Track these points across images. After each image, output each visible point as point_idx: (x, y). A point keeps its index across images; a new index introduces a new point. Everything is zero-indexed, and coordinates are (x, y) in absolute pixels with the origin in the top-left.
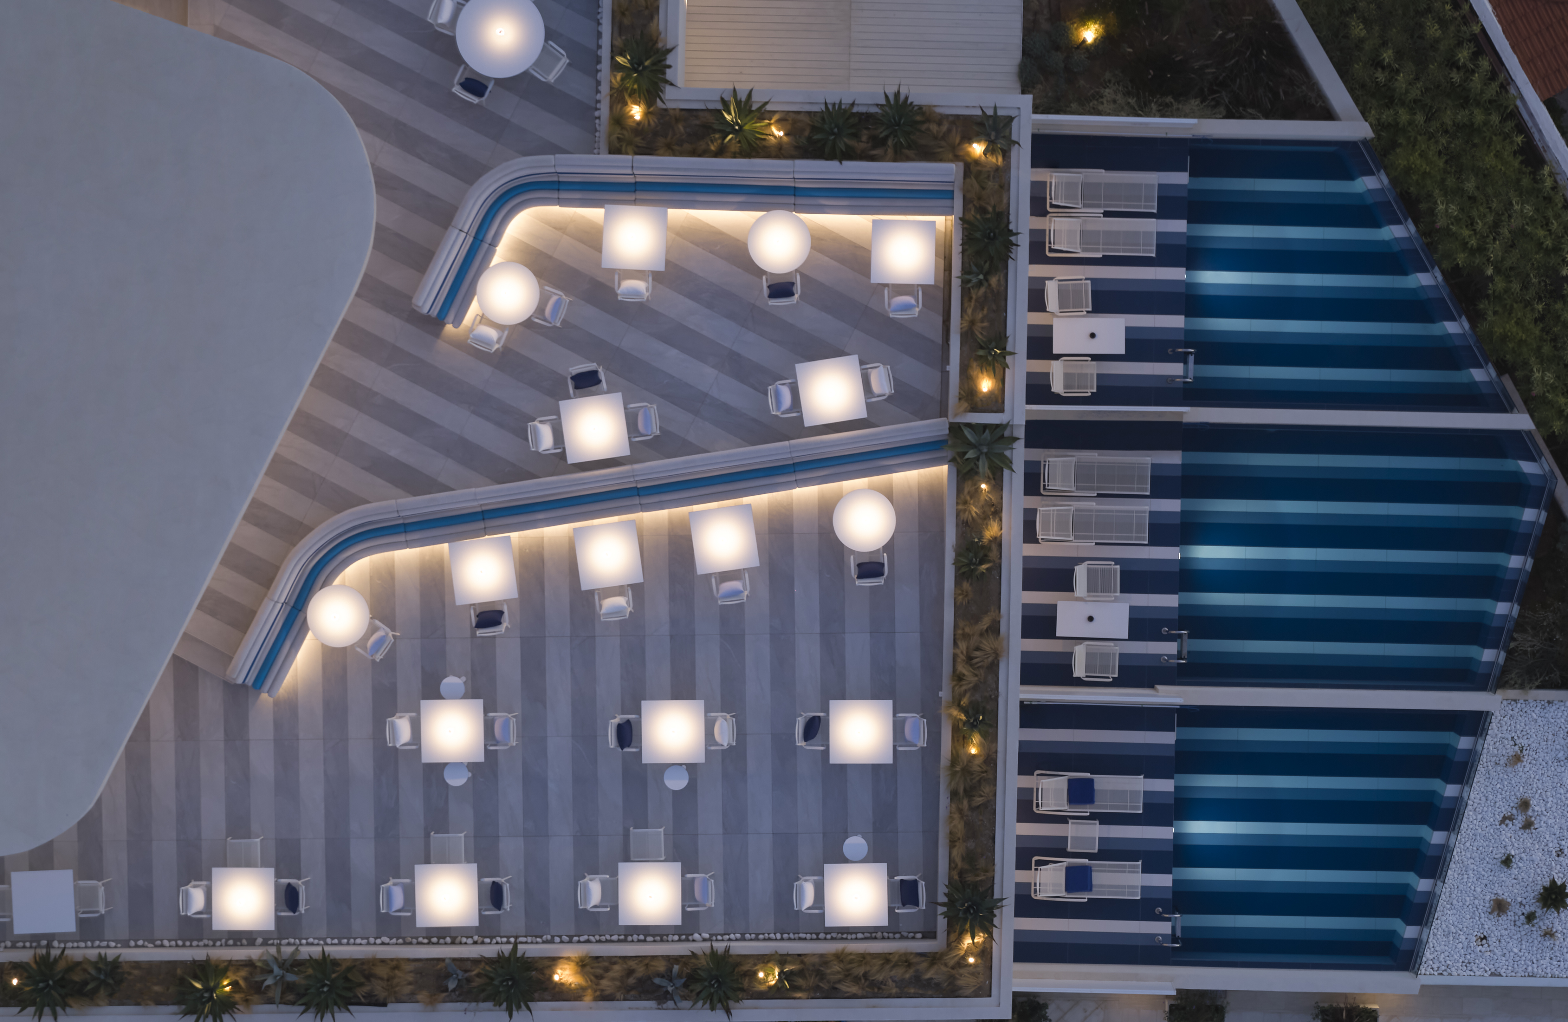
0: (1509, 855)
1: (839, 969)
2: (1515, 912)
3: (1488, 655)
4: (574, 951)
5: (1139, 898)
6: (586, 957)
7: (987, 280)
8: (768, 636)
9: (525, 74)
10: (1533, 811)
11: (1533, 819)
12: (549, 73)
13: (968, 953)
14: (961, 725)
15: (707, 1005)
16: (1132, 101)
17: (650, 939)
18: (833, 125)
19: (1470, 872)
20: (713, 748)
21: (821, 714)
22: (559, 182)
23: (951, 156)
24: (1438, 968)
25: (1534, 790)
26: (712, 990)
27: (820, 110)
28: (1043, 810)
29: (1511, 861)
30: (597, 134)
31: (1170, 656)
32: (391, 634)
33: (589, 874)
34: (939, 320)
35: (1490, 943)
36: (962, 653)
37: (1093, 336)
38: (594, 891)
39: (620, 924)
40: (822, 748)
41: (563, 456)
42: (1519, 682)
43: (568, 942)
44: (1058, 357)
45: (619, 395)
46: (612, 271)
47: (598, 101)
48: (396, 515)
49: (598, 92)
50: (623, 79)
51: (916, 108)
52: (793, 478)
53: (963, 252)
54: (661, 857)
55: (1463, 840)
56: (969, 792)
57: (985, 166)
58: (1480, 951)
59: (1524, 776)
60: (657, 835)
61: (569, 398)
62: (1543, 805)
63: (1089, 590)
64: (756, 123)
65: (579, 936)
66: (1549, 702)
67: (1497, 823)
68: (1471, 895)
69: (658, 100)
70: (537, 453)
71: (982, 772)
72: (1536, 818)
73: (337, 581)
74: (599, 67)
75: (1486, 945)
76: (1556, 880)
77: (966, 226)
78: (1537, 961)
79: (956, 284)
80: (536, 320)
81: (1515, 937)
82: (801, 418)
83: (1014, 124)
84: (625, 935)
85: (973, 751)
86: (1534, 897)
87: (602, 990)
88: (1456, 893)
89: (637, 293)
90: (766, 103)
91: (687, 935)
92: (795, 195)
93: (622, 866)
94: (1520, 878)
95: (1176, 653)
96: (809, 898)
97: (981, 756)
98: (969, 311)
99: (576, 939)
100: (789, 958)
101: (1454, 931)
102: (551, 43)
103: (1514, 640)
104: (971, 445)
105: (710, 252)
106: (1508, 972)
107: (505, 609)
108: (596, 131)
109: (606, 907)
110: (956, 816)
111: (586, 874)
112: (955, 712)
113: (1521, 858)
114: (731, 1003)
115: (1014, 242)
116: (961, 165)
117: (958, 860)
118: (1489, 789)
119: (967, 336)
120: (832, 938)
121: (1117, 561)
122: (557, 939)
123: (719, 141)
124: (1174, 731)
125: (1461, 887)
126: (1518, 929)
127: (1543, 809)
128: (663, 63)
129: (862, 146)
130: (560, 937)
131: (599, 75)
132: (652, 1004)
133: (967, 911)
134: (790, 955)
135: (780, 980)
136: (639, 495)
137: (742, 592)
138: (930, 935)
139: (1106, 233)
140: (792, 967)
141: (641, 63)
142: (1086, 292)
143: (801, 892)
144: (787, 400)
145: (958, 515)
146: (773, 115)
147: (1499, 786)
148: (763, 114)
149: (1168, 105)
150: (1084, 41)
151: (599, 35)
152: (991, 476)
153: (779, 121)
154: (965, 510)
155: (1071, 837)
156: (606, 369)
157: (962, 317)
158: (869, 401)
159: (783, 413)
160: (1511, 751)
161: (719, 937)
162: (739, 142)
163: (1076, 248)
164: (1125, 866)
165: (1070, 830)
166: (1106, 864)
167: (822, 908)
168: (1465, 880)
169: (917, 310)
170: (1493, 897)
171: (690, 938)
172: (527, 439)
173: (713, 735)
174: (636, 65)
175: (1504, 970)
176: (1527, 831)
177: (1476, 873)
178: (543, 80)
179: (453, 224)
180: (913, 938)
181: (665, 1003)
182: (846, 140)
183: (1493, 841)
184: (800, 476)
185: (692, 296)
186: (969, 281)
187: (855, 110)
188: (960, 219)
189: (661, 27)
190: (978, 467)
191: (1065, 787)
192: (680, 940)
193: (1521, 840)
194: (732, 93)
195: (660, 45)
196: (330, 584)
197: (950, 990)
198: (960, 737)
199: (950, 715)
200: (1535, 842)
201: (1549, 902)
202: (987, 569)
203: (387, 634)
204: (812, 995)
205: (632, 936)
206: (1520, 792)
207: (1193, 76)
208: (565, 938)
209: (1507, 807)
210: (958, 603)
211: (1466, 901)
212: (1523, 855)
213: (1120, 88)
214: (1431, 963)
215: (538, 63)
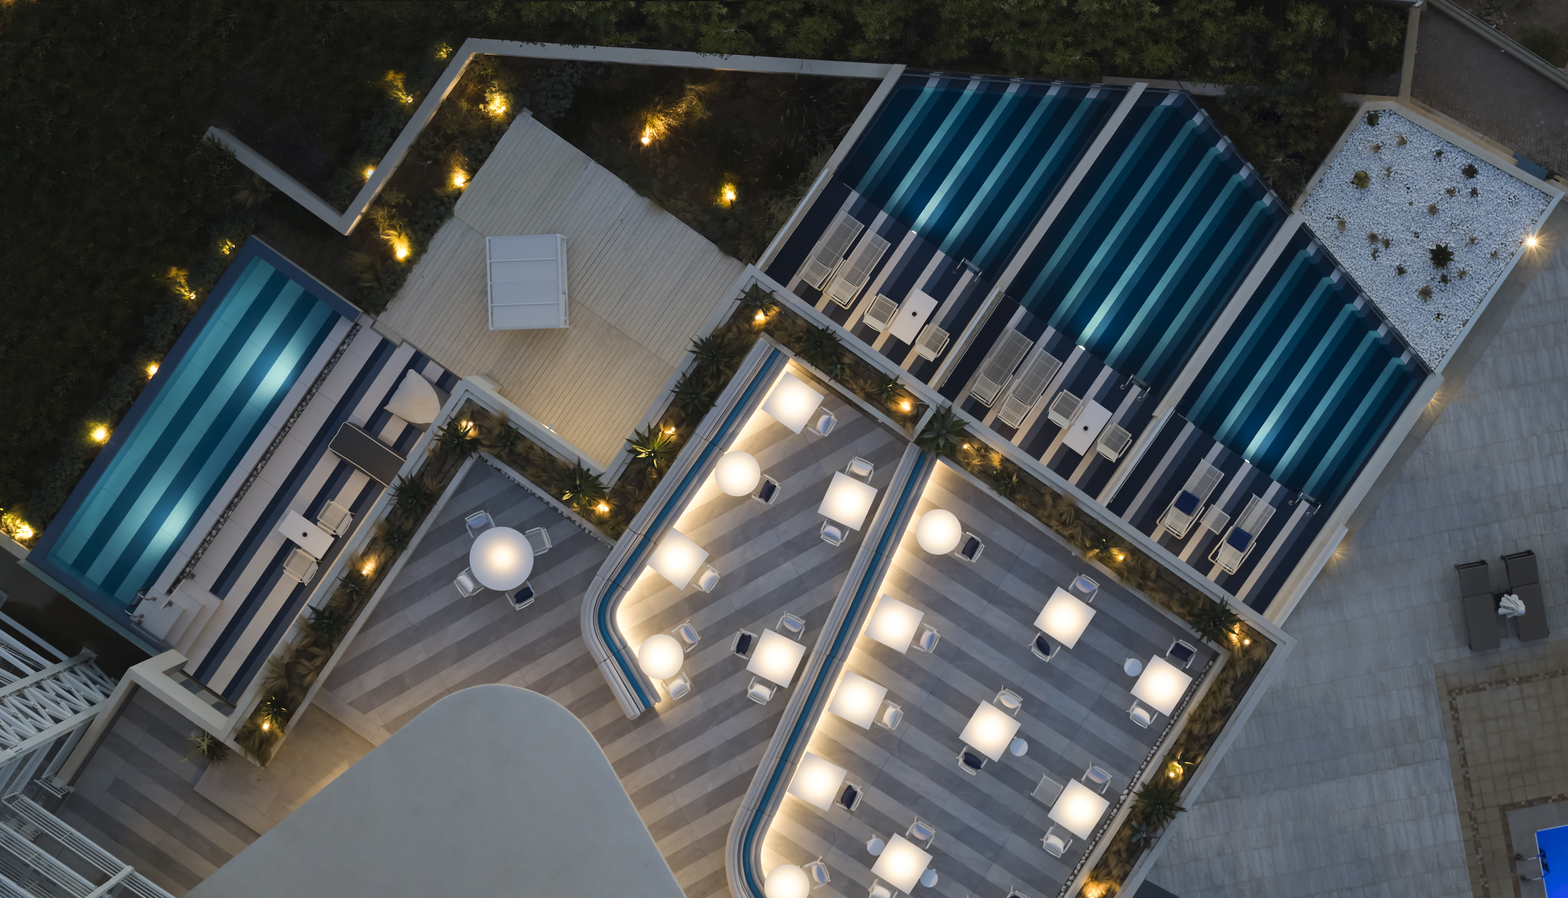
0: (1398, 267)
1: (1199, 726)
2: (1435, 286)
3: (1267, 200)
4: (1083, 877)
5: (1275, 510)
6: (1091, 873)
7: (843, 364)
8: (970, 635)
9: (536, 559)
10: (1380, 234)
11: (1385, 238)
12: (544, 544)
13: (1241, 641)
14: (1100, 555)
15: (1169, 819)
16: (788, 198)
17: (1105, 827)
18: (690, 396)
19: (1393, 297)
20: (1016, 714)
21: (1039, 635)
22: (613, 582)
23: (754, 336)
24: (1438, 355)
25: (1368, 225)
26: (1162, 811)
27: (674, 397)
28: (1183, 535)
29: (1402, 268)
30: (599, 539)
31: (1140, 394)
32: (818, 862)
33: (1043, 838)
34: (847, 407)
35: (1444, 314)
36: (1057, 526)
37: (914, 314)
38: (1054, 842)
39: (1085, 839)
40: (1059, 648)
41: (780, 688)
42: (1296, 192)
43: (1075, 878)
44: (913, 343)
45: (766, 630)
46: (689, 585)
47: (580, 525)
48: (749, 812)
49: (574, 522)
50: (578, 504)
51: (711, 339)
52: (884, 558)
53: (816, 367)
54: (1061, 788)
55: (1370, 289)
56: (1145, 576)
57: (774, 320)
58: (1445, 323)
59: (1355, 226)
60: (1046, 781)
61: (748, 661)
62: (1380, 226)
63: (1067, 418)
64: (657, 440)
65: (1076, 869)
66: (1320, 181)
67: (1374, 261)
68: (1406, 306)
69: (604, 490)
70: (768, 703)
71: (1138, 561)
72: (1386, 236)
73: (765, 873)
74: (559, 512)
75: (1444, 317)
76: (1432, 248)
77: (802, 355)
78: (1473, 292)
79: (833, 383)
80: (688, 650)
81: (1450, 296)
82: (852, 530)
83: (760, 285)
84: (1093, 841)
85: (1121, 557)
86: (1433, 269)
87: (1118, 877)
88: (1399, 314)
89: (712, 580)
90: (649, 426)
91: (1118, 802)
92: (715, 445)
93: (1051, 815)
94: (1416, 269)
95: (1140, 389)
96: (1145, 715)
97: (1127, 555)
98: (855, 387)
99: (1076, 872)
100: (1173, 752)
101: (1422, 331)
102: (527, 532)
103: (1268, 178)
104: (936, 438)
105: (715, 518)
106: (1468, 314)
107: (849, 783)
108: (597, 538)
109: (1069, 841)
110: (1154, 594)
111: (1041, 840)
112: (1091, 554)
113: (1405, 261)
114: (1177, 804)
115: (831, 332)
116: (763, 333)
117: (1181, 610)
118: (1349, 253)
119: (869, 398)
120: (1178, 716)
121: (1060, 389)
122: (1069, 883)
123: (653, 470)
124: (1187, 422)
125: (1398, 309)
126: (1446, 291)
127: (1383, 228)
128: (584, 472)
129: (713, 386)
130: (1068, 880)
131: (564, 515)
132: (1146, 852)
133: (1215, 625)
134: (1171, 749)
135: (1183, 765)
136: (833, 658)
137: (933, 634)
138: (1215, 656)
139: (856, 265)
140: (1180, 754)
141: (576, 487)
142: (884, 300)
143: (1137, 718)
144: (836, 532)
145: (973, 474)
146: (659, 426)
147: (1351, 246)
148: (654, 432)
149: (805, 178)
150: (732, 201)
151: (540, 499)
152: (962, 438)
153: (665, 426)
154: (973, 468)
155: (1211, 527)
156: (744, 627)
157: (855, 393)
158: (869, 482)
159: (842, 539)
160: (1334, 224)
161: (1132, 784)
162: (661, 458)
163: (855, 289)
164: (1250, 506)
165: (1207, 524)
166: (1241, 517)
167: (1156, 711)
168: (1395, 304)
169: (833, 417)
170: (1417, 293)
171: (1121, 802)
172: (755, 703)
173: (1007, 708)
174: (575, 490)
175: (1466, 316)
176: (1390, 246)
177: (1395, 294)
178: (547, 551)
179: (597, 663)
180: (1210, 667)
181: (1151, 844)
182: (703, 394)
183: (1383, 271)
184: (886, 553)
185: (734, 547)
186: (837, 375)
187: (688, 376)
188: (795, 355)
189: (563, 459)
190: (952, 443)
191: (1177, 511)
192: (1118, 809)
193: (1393, 253)
194: (628, 442)
195: (571, 467)
196: (765, 879)
197: (1256, 667)
198: (1107, 560)
199: (1091, 558)
200: (1400, 246)
201: (1442, 262)
202: (1017, 478)
203: (817, 864)
204: (1205, 752)
205: (1096, 836)
206: (1364, 235)
207: (797, 151)
208: (1071, 878)
209: (1367, 249)
210: (1026, 508)
211: (1408, 312)
212: (1403, 258)
213: (776, 199)
214: (1432, 357)
215: (534, 547)
